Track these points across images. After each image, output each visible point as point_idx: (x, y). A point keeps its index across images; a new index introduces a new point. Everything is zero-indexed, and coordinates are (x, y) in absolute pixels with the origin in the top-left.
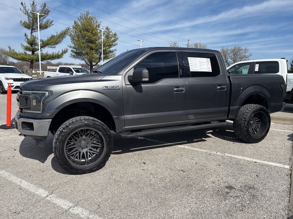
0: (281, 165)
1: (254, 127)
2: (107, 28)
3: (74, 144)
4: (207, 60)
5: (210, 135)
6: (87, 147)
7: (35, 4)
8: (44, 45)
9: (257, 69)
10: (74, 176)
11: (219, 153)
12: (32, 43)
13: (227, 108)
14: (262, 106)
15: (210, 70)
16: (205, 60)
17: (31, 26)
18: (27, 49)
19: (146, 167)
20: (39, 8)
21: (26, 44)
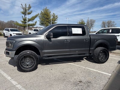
0: (108, 74)
1: (102, 57)
2: (54, 14)
3: (24, 61)
5: (84, 59)
6: (29, 62)
7: (26, 5)
8: (29, 20)
9: (110, 31)
10: (23, 73)
11: (84, 67)
12: (25, 20)
13: (89, 48)
14: (105, 48)
15: (81, 33)
16: (79, 29)
17: (24, 13)
18: (23, 22)
19: (51, 71)
20: (28, 6)
21: (23, 20)
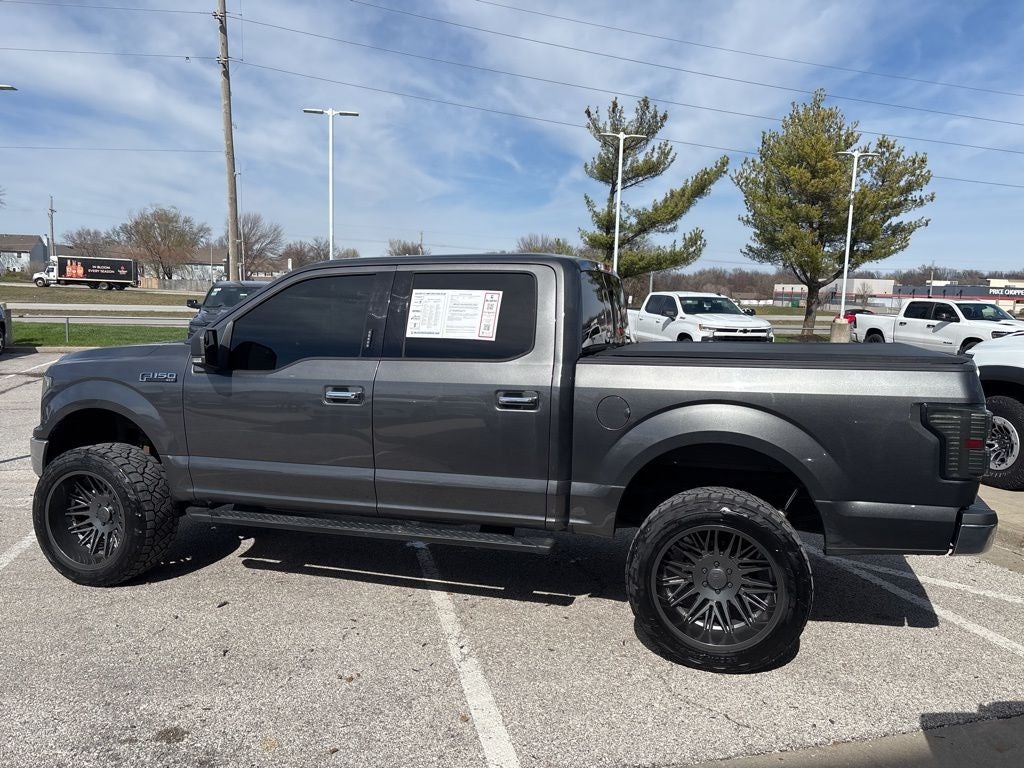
2: (883, 143)
4: (489, 297)
6: (110, 522)
7: (619, 107)
12: (608, 224)
